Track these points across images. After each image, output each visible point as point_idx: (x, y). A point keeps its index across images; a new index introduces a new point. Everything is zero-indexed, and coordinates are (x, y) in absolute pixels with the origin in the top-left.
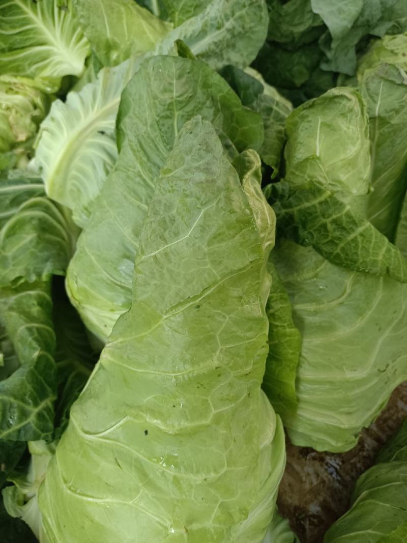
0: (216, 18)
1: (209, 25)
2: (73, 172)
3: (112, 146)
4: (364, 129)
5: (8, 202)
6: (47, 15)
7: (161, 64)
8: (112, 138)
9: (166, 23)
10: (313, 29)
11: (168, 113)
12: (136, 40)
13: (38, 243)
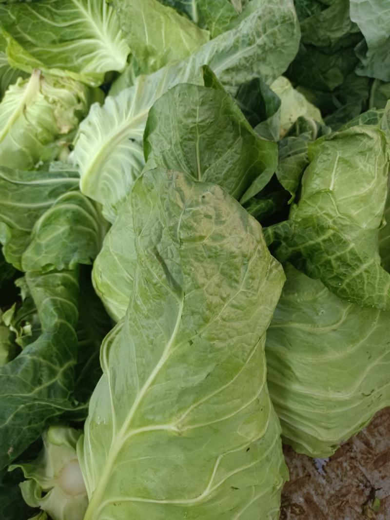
0: (248, 35)
1: (240, 41)
2: (105, 174)
3: (140, 153)
4: (383, 166)
5: (47, 193)
6: (97, 11)
7: (186, 91)
8: (141, 145)
9: (204, 31)
10: (349, 35)
11: (190, 136)
12: (172, 48)
13: (70, 235)
